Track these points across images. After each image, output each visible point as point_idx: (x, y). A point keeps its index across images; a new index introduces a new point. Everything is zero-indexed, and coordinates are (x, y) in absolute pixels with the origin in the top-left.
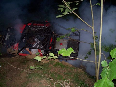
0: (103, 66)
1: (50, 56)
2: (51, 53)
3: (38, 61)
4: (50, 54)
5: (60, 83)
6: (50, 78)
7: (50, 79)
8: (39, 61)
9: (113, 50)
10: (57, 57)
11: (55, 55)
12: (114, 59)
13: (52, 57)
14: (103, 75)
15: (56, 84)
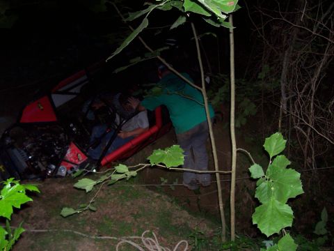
0: (254, 177)
1: (117, 173)
2: (120, 165)
3: (85, 190)
4: (117, 168)
5: (130, 242)
6: (100, 236)
7: (102, 238)
8: (87, 191)
9: (270, 140)
10: (134, 173)
11: (130, 170)
12: (274, 157)
13: (120, 176)
14: (261, 195)
15: (120, 247)
